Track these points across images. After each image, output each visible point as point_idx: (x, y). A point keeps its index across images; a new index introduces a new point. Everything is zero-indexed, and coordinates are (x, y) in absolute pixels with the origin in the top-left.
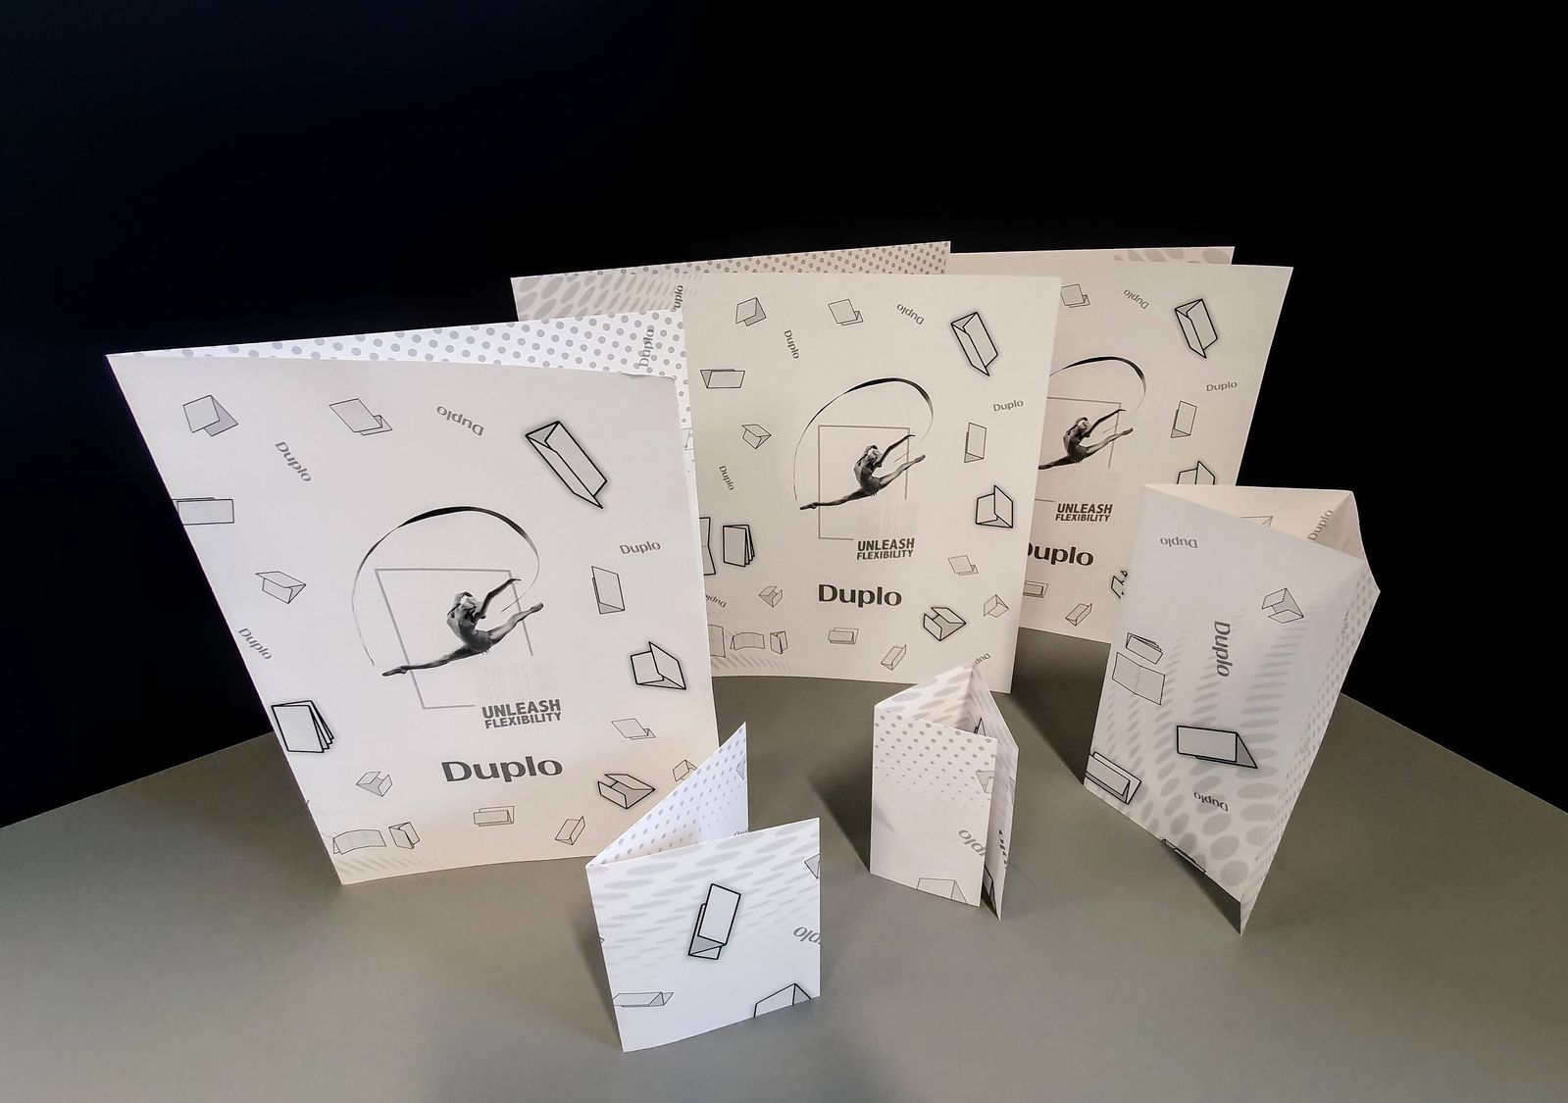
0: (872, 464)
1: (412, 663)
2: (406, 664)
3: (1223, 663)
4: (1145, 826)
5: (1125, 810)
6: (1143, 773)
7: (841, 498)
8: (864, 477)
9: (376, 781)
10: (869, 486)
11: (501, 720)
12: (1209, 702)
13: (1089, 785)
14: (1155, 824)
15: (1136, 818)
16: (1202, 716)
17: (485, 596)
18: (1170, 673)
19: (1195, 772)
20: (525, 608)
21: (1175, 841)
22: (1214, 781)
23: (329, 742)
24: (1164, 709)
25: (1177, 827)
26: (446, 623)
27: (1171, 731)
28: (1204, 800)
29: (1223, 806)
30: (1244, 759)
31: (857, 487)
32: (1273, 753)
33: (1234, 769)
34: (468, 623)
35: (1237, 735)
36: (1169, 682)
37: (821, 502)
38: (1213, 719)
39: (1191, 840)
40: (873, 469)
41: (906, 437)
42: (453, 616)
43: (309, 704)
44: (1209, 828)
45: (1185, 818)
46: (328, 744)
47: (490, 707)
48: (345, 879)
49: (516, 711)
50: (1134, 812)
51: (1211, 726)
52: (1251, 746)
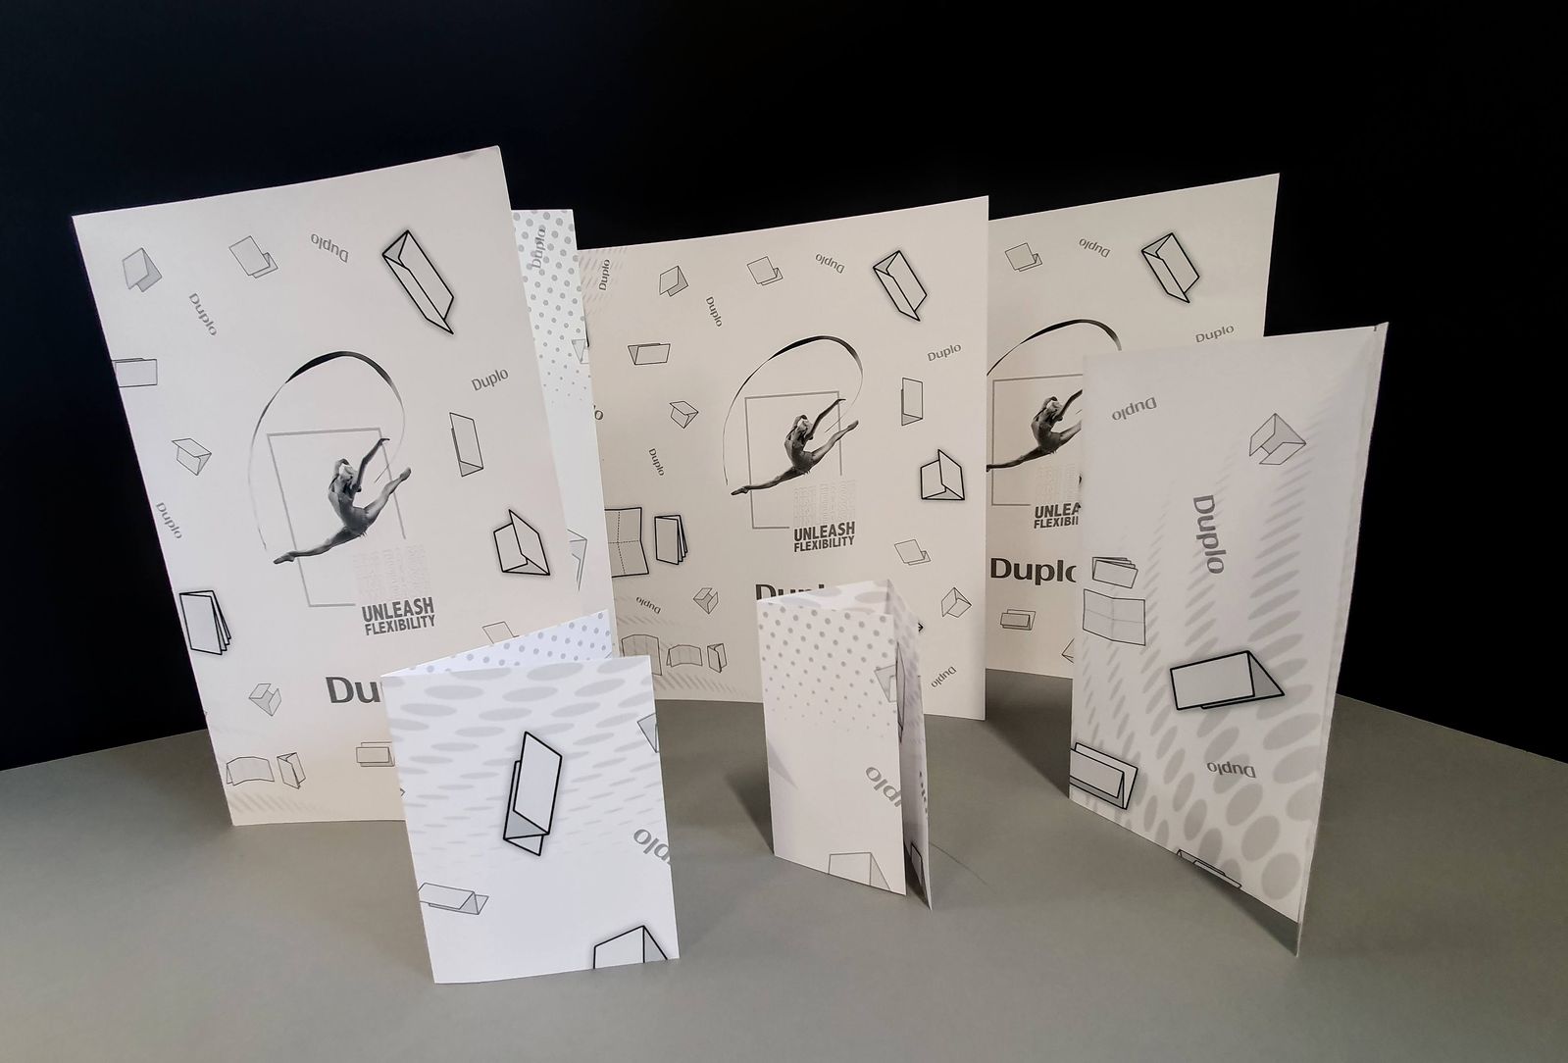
0: (802, 436)
1: (300, 549)
2: (293, 550)
3: (1214, 554)
4: (1151, 836)
5: (1124, 819)
6: (1138, 755)
7: (772, 479)
8: (796, 453)
9: (267, 696)
10: (802, 464)
11: (381, 623)
12: (1205, 619)
13: (1077, 796)
14: (1164, 829)
15: (1138, 829)
16: (1197, 645)
17: (360, 463)
18: (1149, 596)
19: (1202, 732)
20: (396, 476)
21: (1192, 849)
22: (1230, 737)
23: (226, 642)
24: (1151, 650)
25: (1192, 826)
26: (327, 496)
27: (1163, 680)
28: (1221, 769)
29: (1249, 771)
30: (1265, 689)
31: (789, 464)
32: (1300, 664)
33: (1252, 709)
34: (347, 496)
35: (1249, 653)
36: (1151, 608)
37: (753, 484)
38: (1214, 641)
39: (1214, 840)
40: (804, 442)
41: (837, 402)
42: (333, 491)
43: (211, 594)
44: (1235, 814)
45: (1201, 805)
46: (225, 645)
47: (369, 607)
48: (238, 818)
49: (393, 614)
50: (1134, 820)
51: (1215, 651)
52: (1271, 664)
